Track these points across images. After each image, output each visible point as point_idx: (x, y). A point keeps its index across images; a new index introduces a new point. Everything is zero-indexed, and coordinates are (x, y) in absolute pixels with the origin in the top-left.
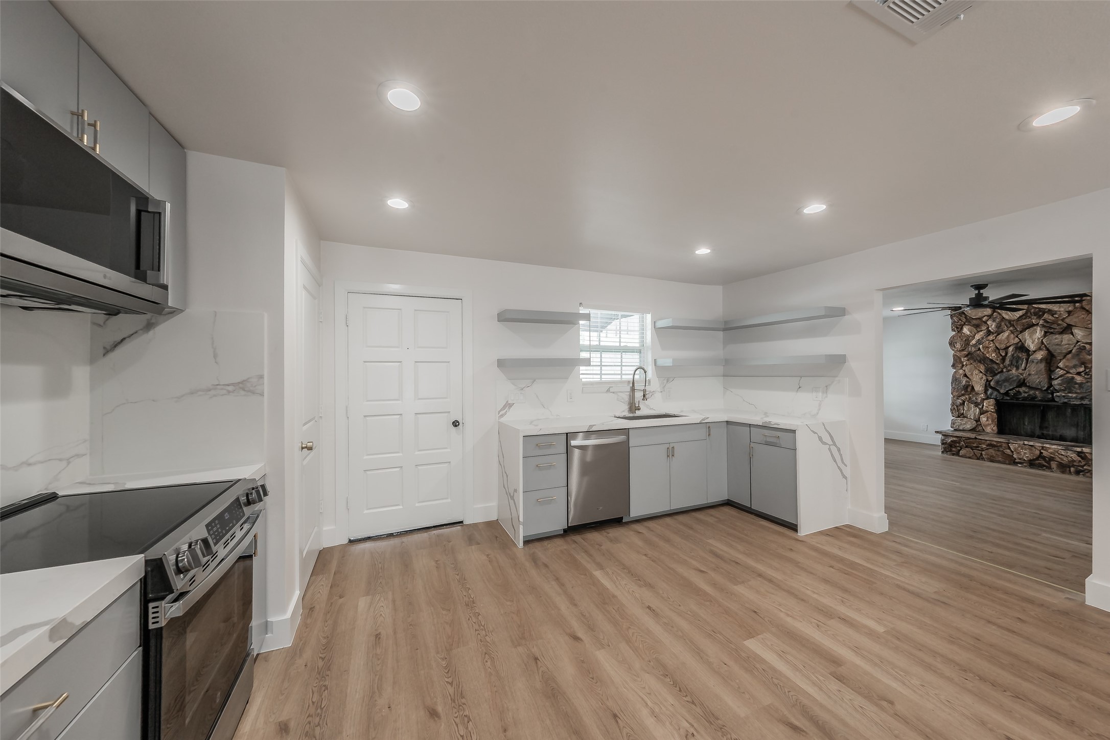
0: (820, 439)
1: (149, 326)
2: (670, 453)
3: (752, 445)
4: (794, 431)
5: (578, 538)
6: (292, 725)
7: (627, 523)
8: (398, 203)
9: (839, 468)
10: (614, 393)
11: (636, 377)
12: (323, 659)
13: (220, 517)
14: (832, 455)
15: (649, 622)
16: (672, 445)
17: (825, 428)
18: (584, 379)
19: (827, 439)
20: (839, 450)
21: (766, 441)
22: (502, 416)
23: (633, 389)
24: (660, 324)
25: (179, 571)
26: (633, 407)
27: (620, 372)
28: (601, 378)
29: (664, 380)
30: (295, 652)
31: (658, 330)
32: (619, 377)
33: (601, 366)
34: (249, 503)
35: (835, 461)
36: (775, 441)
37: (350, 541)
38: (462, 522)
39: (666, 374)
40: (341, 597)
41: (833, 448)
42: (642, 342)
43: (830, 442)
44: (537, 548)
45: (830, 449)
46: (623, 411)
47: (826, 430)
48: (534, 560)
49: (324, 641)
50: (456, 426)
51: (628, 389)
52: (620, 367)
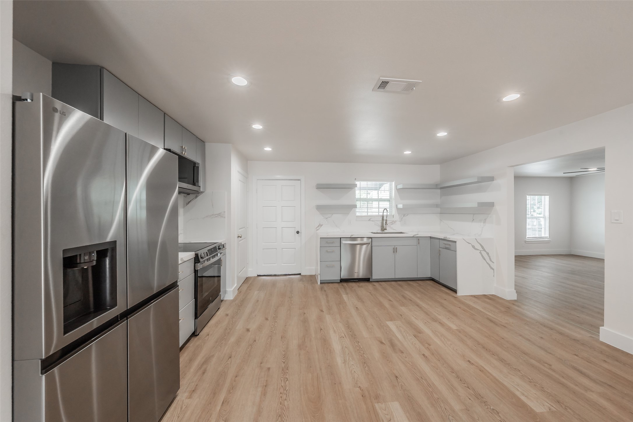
0: (473, 247)
1: (196, 197)
2: (395, 250)
3: (441, 249)
4: (455, 242)
5: (345, 284)
6: (229, 315)
7: (371, 282)
8: (268, 149)
9: (488, 263)
10: (373, 221)
11: (384, 213)
12: (241, 303)
13: (211, 249)
14: (482, 256)
15: (353, 312)
16: (396, 247)
17: (477, 241)
18: (358, 214)
19: (478, 247)
20: (488, 254)
21: (445, 247)
22: (317, 230)
23: (383, 219)
24: (400, 186)
25: (201, 258)
26: (383, 229)
27: (378, 211)
28: (367, 214)
29: (402, 215)
30: (233, 301)
31: (398, 190)
32: (378, 213)
33: (379, 208)
34: (219, 249)
35: (485, 259)
36: (449, 247)
37: (258, 275)
38: (300, 274)
39: (404, 212)
40: (250, 290)
41: (483, 253)
42: (391, 196)
43: (481, 249)
44: (325, 286)
45: (480, 253)
46: (378, 230)
47: (478, 242)
48: (322, 289)
49: (242, 300)
50: (297, 233)
51: (381, 219)
52: (378, 209)
